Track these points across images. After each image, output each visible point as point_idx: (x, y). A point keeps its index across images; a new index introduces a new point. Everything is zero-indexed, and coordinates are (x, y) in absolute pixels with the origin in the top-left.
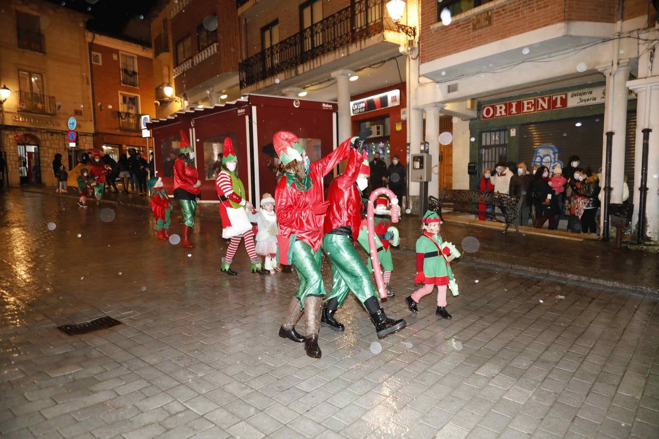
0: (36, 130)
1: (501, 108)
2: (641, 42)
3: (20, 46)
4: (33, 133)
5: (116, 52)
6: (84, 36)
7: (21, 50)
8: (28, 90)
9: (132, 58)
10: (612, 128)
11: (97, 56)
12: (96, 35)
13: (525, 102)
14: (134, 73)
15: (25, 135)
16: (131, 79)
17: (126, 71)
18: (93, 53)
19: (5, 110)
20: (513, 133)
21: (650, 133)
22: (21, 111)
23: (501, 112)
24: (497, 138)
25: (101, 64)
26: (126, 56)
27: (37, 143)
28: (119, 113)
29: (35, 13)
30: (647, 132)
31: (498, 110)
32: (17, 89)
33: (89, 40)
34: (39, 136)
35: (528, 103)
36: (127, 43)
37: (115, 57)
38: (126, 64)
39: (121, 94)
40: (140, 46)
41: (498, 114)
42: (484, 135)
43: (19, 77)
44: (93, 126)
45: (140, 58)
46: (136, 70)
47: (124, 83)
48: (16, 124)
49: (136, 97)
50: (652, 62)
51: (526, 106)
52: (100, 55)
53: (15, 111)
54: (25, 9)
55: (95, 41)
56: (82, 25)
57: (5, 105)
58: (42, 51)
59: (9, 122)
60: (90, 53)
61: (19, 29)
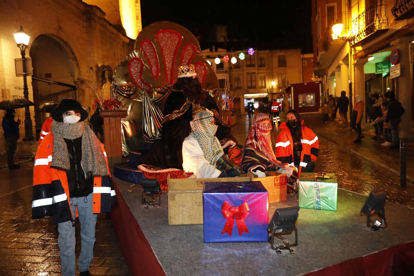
3: (279, 67)
6: (300, 56)
8: (281, 80)
15: (280, 95)
22: (278, 87)
25: (306, 65)
32: (278, 80)
33: (302, 57)
43: (278, 77)
48: (277, 92)
52: (306, 61)
53: (276, 88)
54: (281, 54)
55: (304, 57)
56: (299, 52)
57: (274, 87)
58: (285, 66)
59: (275, 92)
60: (302, 62)
61: (278, 61)
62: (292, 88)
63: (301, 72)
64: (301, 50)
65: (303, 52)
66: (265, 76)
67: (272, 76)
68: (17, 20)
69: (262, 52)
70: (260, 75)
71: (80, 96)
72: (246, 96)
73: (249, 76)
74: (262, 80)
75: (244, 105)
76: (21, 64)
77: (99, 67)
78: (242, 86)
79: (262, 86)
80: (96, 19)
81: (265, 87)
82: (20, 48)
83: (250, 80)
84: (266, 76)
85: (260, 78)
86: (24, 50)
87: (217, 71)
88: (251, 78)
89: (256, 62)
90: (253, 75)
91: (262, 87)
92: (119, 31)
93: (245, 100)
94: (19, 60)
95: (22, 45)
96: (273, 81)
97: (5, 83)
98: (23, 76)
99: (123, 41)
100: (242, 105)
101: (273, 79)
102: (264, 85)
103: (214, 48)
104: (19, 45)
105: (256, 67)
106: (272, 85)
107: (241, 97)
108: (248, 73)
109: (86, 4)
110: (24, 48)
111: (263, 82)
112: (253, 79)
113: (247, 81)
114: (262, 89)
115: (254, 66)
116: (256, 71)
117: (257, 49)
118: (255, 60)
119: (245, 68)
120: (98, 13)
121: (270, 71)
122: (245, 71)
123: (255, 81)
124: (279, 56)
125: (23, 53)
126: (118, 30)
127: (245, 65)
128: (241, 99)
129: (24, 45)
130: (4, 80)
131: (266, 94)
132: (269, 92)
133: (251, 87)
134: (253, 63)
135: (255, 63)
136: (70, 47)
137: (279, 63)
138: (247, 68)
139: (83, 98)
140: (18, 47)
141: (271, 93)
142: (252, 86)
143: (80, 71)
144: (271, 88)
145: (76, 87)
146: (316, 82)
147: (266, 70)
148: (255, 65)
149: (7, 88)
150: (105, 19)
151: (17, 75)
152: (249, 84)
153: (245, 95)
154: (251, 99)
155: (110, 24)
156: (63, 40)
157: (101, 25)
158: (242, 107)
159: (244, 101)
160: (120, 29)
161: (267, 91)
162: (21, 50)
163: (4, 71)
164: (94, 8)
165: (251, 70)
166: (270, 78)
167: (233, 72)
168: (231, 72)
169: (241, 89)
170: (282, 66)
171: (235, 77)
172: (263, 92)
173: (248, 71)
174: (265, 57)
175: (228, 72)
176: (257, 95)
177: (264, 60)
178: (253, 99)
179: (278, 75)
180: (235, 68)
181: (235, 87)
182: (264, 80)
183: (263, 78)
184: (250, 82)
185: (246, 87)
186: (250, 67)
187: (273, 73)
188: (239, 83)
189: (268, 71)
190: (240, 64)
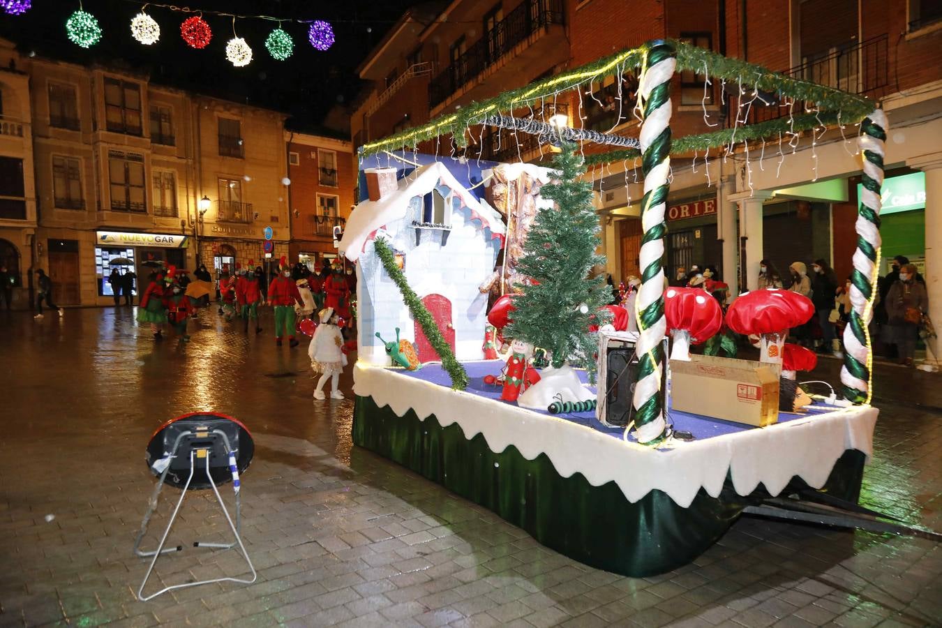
0: (233, 240)
1: (685, 208)
2: (736, 161)
3: (220, 154)
4: (230, 244)
5: (315, 149)
6: (283, 136)
7: (222, 157)
8: (226, 199)
9: (332, 154)
10: (722, 236)
11: (295, 156)
12: (294, 134)
13: (706, 203)
14: (333, 171)
15: (222, 246)
16: (329, 178)
17: (324, 170)
18: (291, 153)
19: (205, 221)
20: (698, 234)
21: (747, 241)
22: (221, 222)
23: (685, 213)
24: (686, 241)
25: (298, 164)
26: (325, 153)
27: (233, 254)
28: (316, 217)
29: (235, 118)
30: (745, 239)
31: (683, 211)
32: (217, 199)
33: (287, 139)
34: (235, 247)
35: (709, 204)
36: (326, 139)
37: (313, 155)
38: (325, 162)
39: (318, 195)
40: (339, 141)
41: (683, 216)
42: (674, 237)
43: (219, 186)
44: (289, 233)
45: (339, 153)
46: (336, 168)
47: (321, 184)
48: (214, 235)
49: (335, 198)
50: (743, 179)
51: (707, 207)
52: (298, 154)
53: (214, 221)
54: (226, 115)
55: (294, 140)
56: (280, 124)
57: (205, 216)
58: (241, 156)
59: (208, 233)
60: (288, 153)
61: (220, 136)
64: (285, 119)
65: (294, 126)
66: (173, 175)
67: (198, 183)
69: (163, 92)
70: (155, 170)
72: (104, 238)
73: (119, 167)
74: (163, 189)
75: (95, 270)
78: (85, 198)
79: (163, 209)
81: (175, 215)
83: (122, 180)
84: (177, 176)
85: (155, 178)
88: (127, 172)
89: (143, 120)
90: (134, 167)
91: (163, 212)
93: (98, 251)
96: (203, 198)
100: (83, 270)
102: (168, 205)
105: (147, 140)
106: (199, 209)
107: (82, 237)
108: (115, 155)
111: (168, 194)
112: (135, 177)
113: (111, 183)
114: (163, 218)
115: (138, 132)
116: (145, 152)
117: (148, 78)
119: (102, 133)
121: (190, 162)
122: (102, 145)
123: (143, 186)
124: (220, 120)
127: (102, 124)
128: (83, 246)
131: (178, 239)
132: (187, 233)
133: (125, 207)
134: (132, 119)
135: (141, 123)
137: (221, 143)
138: (109, 133)
141: (194, 236)
142: (128, 203)
144: (194, 218)
147: (178, 157)
148: (140, 129)
152: (120, 194)
153: (100, 234)
154: (124, 250)
158: (83, 278)
159: (94, 256)
161: (180, 227)
165: (127, 144)
166: (191, 186)
167: (47, 137)
168: (40, 136)
169: (85, 209)
170: (229, 155)
171: (53, 159)
172: (169, 229)
173: (114, 146)
174: (173, 112)
175: (27, 132)
176: (146, 239)
177: (170, 123)
178: (130, 253)
179: (220, 180)
180: (53, 124)
181: (55, 198)
182: (168, 188)
183: (166, 182)
184: (122, 189)
185: (106, 203)
186: (121, 132)
187: (200, 170)
188: (74, 185)
189: (184, 161)
190: (76, 114)
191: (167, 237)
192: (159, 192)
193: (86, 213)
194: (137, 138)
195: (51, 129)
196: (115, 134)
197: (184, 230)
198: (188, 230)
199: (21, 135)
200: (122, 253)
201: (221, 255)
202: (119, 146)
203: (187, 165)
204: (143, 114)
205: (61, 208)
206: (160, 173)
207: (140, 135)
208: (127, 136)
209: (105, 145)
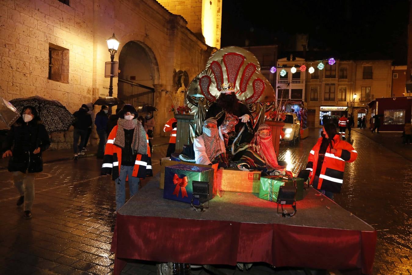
4: (364, 109)
7: (364, 80)
8: (364, 94)
12: (396, 66)
15: (362, 110)
18: (394, 74)
19: (355, 102)
22: (361, 102)
25: (397, 78)
27: (366, 112)
29: (371, 65)
32: (360, 94)
33: (392, 69)
43: (361, 90)
48: (358, 106)
52: (397, 74)
53: (358, 101)
54: (367, 65)
55: (395, 69)
56: (390, 64)
57: (355, 100)
58: (371, 78)
59: (356, 105)
60: (393, 74)
61: (364, 73)
62: (377, 103)
63: (390, 85)
64: (392, 62)
65: (395, 64)
66: (346, 88)
67: (354, 89)
68: (112, 29)
69: (345, 62)
70: (340, 87)
71: (157, 98)
72: (322, 108)
73: (328, 87)
74: (342, 93)
75: (319, 118)
76: (109, 66)
77: (177, 72)
78: (318, 97)
80: (179, 27)
81: (345, 100)
82: (111, 53)
83: (328, 92)
85: (340, 90)
86: (113, 54)
87: (293, 80)
88: (330, 89)
90: (332, 87)
91: (342, 100)
92: (199, 39)
93: (321, 112)
94: (109, 63)
95: (112, 50)
96: (355, 94)
97: (96, 83)
98: (110, 77)
99: (201, 49)
100: (316, 118)
101: (355, 92)
102: (344, 97)
103: (291, 57)
104: (110, 50)
105: (337, 79)
106: (354, 98)
107: (316, 108)
108: (327, 84)
109: (172, 13)
110: (113, 53)
111: (344, 94)
112: (332, 90)
113: (325, 93)
114: (341, 102)
116: (336, 82)
117: (339, 60)
118: (336, 70)
119: (324, 79)
120: (181, 22)
122: (323, 82)
123: (334, 93)
124: (364, 67)
125: (112, 57)
126: (197, 38)
127: (324, 76)
128: (317, 111)
129: (114, 50)
130: (96, 80)
131: (345, 108)
132: (348, 106)
134: (333, 73)
135: (336, 74)
136: (153, 53)
137: (364, 75)
139: (160, 100)
140: (109, 51)
141: (351, 107)
142: (329, 98)
143: (159, 75)
144: (352, 101)
145: (155, 90)
146: (408, 98)
147: (348, 82)
149: (98, 87)
150: (187, 28)
151: (106, 76)
152: (327, 96)
153: (321, 107)
154: (328, 111)
155: (191, 33)
156: (148, 47)
157: (183, 33)
158: (316, 120)
159: (319, 114)
160: (200, 37)
161: (347, 104)
162: (111, 54)
163: (96, 72)
164: (178, 17)
165: (331, 81)
166: (352, 90)
167: (310, 82)
168: (308, 82)
169: (318, 101)
170: (367, 78)
171: (311, 88)
172: (343, 105)
173: (326, 82)
174: (348, 68)
175: (304, 82)
176: (335, 108)
177: (347, 71)
178: (330, 113)
179: (362, 88)
180: (312, 78)
181: (311, 98)
182: (344, 92)
183: (343, 90)
184: (328, 94)
185: (323, 99)
186: (329, 78)
187: (355, 85)
188: (316, 94)
189: (350, 83)
190: (318, 74)
191: (341, 107)
192: (341, 93)
193: (318, 102)
194: (334, 78)
195: (311, 80)
196: (327, 78)
197: (348, 105)
198: (349, 105)
199: (303, 83)
200: (327, 113)
201: (361, 113)
202: (328, 82)
203: (351, 84)
204: (336, 71)
205: (312, 101)
206: (342, 88)
207: (335, 77)
208: (330, 78)
209: (324, 82)
